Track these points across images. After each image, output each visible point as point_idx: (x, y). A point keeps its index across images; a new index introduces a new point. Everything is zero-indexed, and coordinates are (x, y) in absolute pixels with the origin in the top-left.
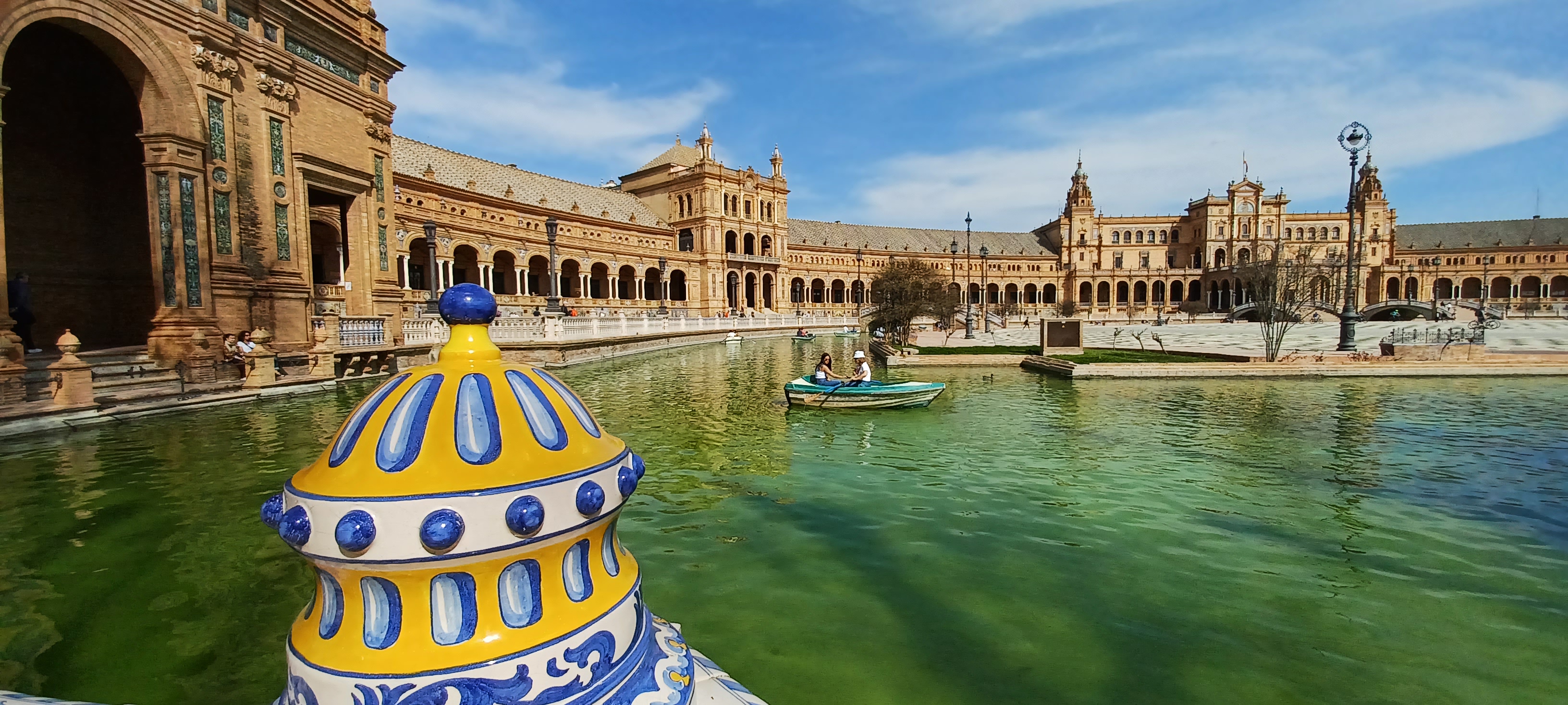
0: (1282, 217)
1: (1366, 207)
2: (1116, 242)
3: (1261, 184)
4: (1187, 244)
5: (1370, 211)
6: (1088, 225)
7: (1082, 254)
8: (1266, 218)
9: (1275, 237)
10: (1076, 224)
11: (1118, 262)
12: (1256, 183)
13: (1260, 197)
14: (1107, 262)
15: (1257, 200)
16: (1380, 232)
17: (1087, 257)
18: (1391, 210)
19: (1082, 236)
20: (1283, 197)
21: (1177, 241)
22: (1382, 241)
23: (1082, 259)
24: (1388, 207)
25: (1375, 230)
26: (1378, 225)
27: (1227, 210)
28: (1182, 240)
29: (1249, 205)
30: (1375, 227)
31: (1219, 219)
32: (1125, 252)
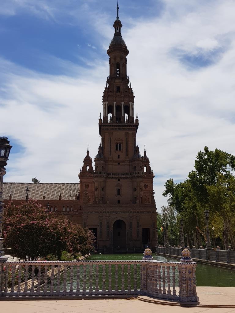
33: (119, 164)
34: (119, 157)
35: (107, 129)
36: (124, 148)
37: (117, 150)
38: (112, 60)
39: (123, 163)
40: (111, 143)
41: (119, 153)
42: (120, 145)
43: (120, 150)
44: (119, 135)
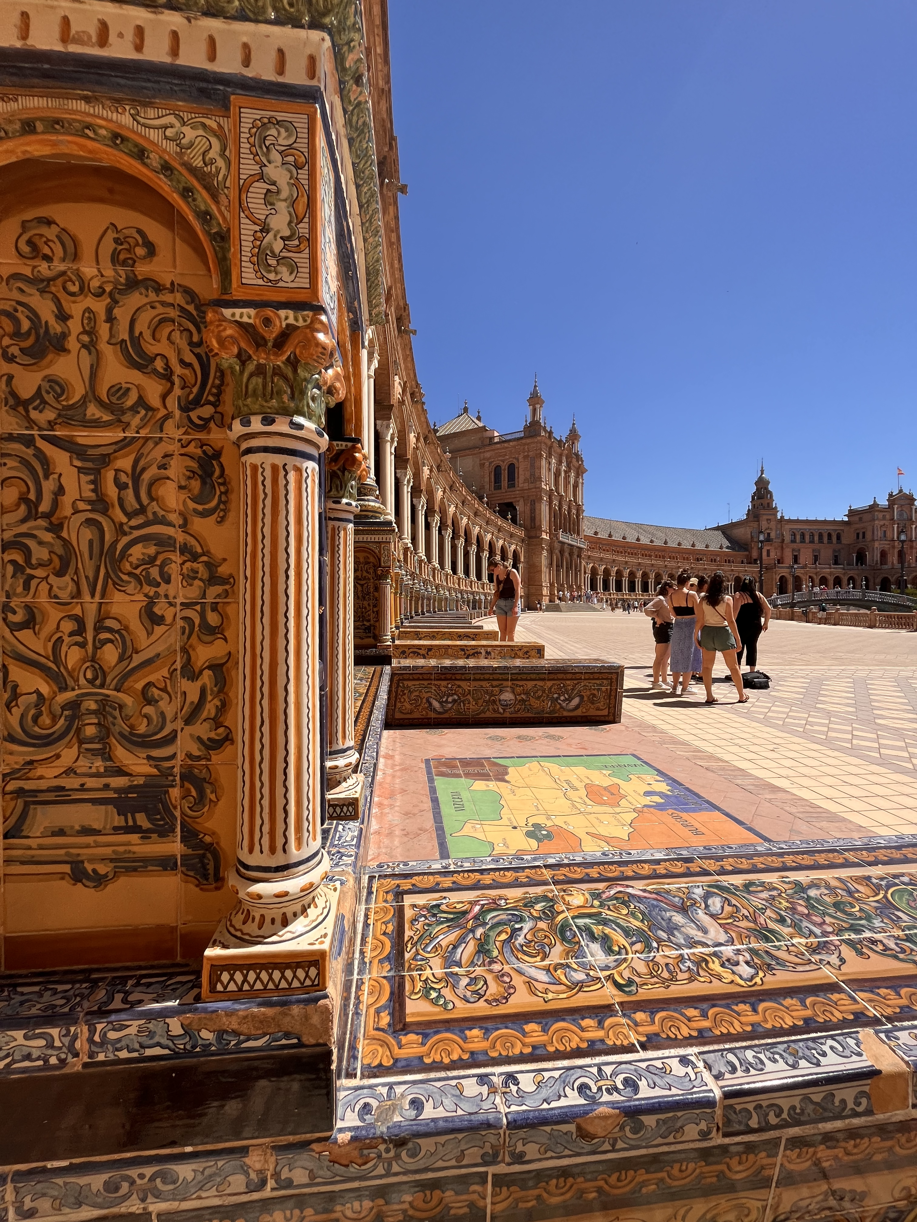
2: (793, 541)
4: (849, 545)
6: (773, 524)
7: (768, 551)
10: (764, 524)
11: (796, 559)
12: (908, 494)
13: (913, 507)
14: (789, 559)
15: (911, 509)
17: (772, 554)
19: (769, 534)
21: (840, 543)
23: (768, 555)
27: (888, 517)
28: (845, 540)
29: (904, 512)
31: (882, 523)
32: (802, 550)
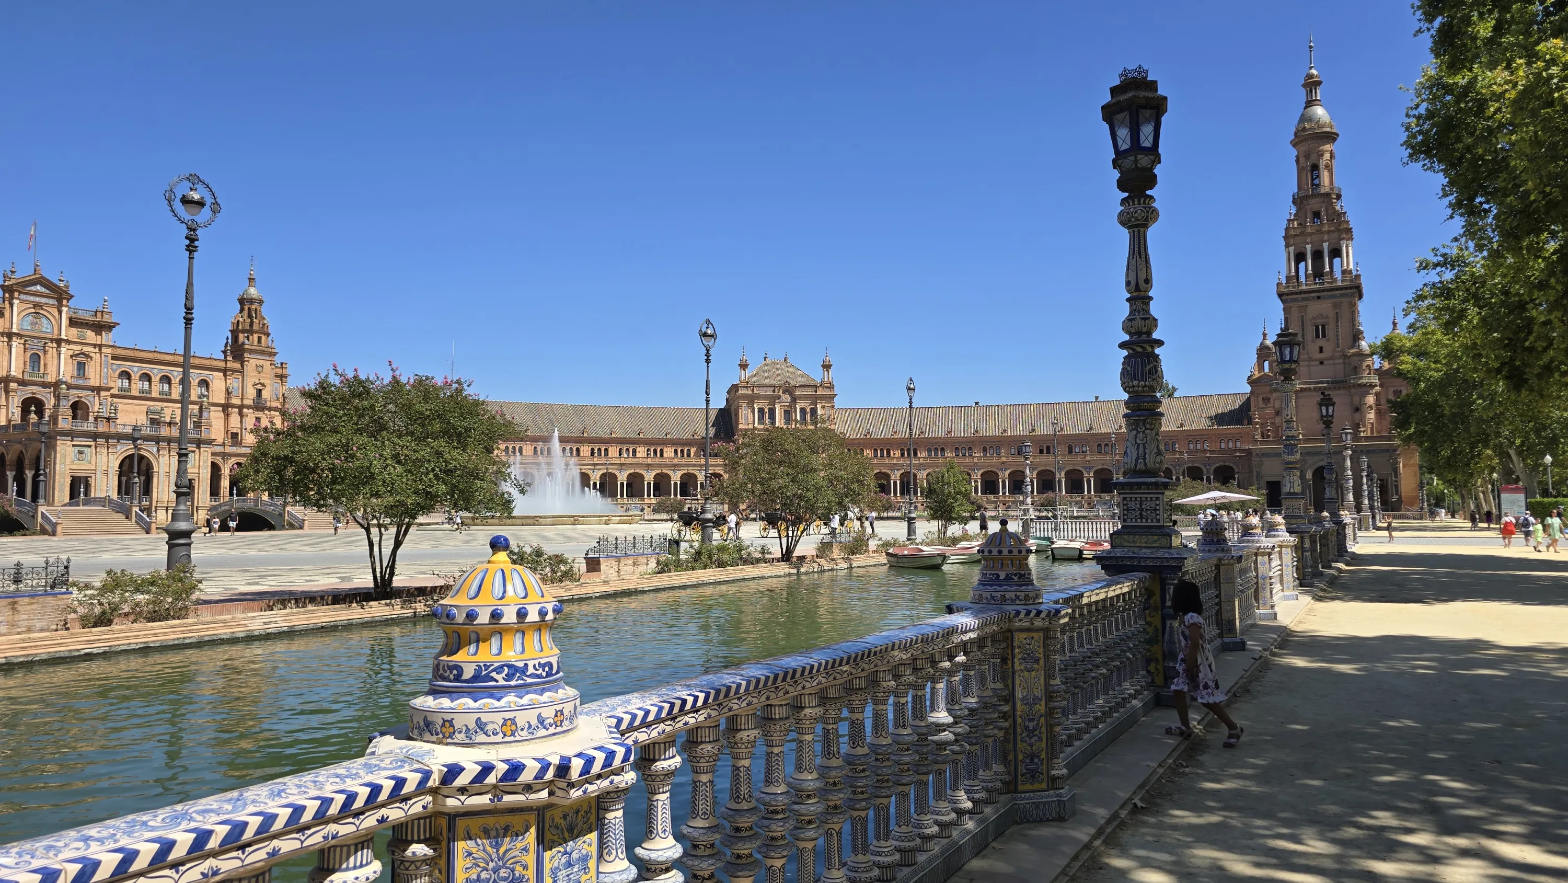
0: (104, 350)
1: (246, 355)
3: (67, 287)
5: (252, 363)
8: (77, 348)
9: (94, 381)
12: (58, 283)
13: (65, 309)
15: (60, 312)
16: (266, 394)
18: (282, 364)
20: (105, 316)
22: (270, 409)
24: (278, 360)
25: (259, 392)
26: (263, 385)
29: (44, 321)
30: (259, 387)
33: (1322, 363)
34: (1321, 350)
35: (1295, 300)
36: (1330, 331)
37: (1317, 336)
38: (1302, 160)
39: (1331, 362)
40: (1303, 325)
41: (1321, 342)
42: (1323, 327)
43: (1324, 336)
44: (1320, 309)
